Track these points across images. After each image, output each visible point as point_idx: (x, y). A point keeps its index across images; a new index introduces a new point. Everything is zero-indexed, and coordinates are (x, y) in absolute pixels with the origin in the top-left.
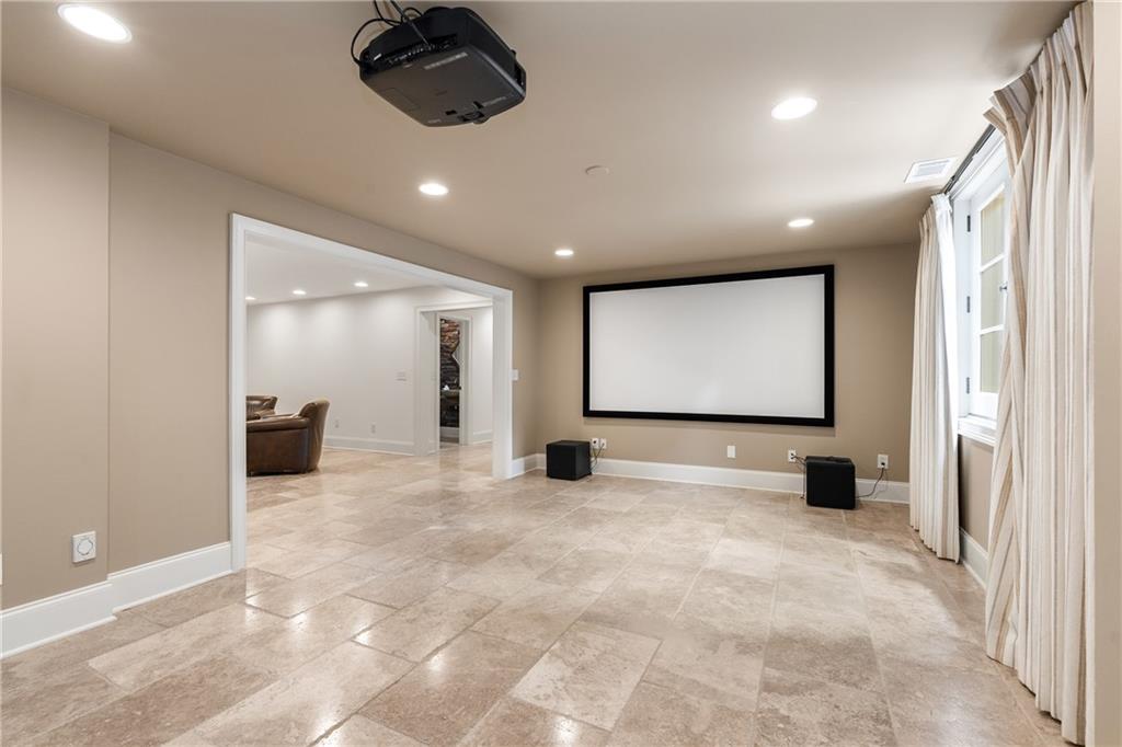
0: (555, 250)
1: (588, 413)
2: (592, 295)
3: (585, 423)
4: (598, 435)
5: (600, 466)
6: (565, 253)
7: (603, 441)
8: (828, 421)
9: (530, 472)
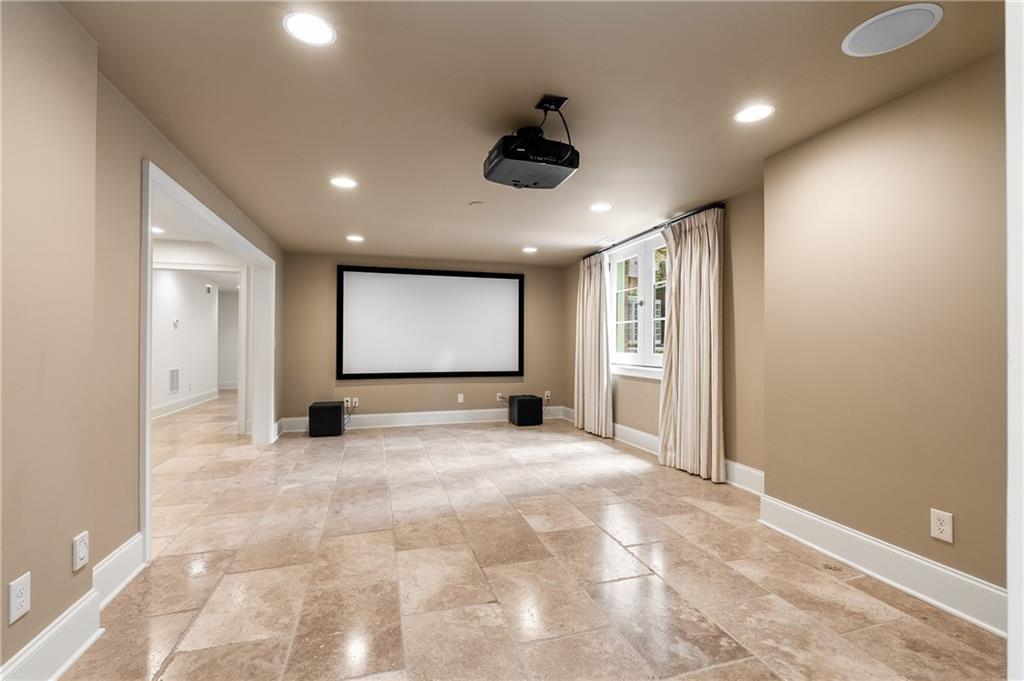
0: (347, 235)
1: (341, 376)
2: (347, 275)
3: (337, 386)
4: (349, 395)
5: (350, 422)
6: (355, 239)
7: (356, 400)
8: (520, 373)
9: (284, 435)
